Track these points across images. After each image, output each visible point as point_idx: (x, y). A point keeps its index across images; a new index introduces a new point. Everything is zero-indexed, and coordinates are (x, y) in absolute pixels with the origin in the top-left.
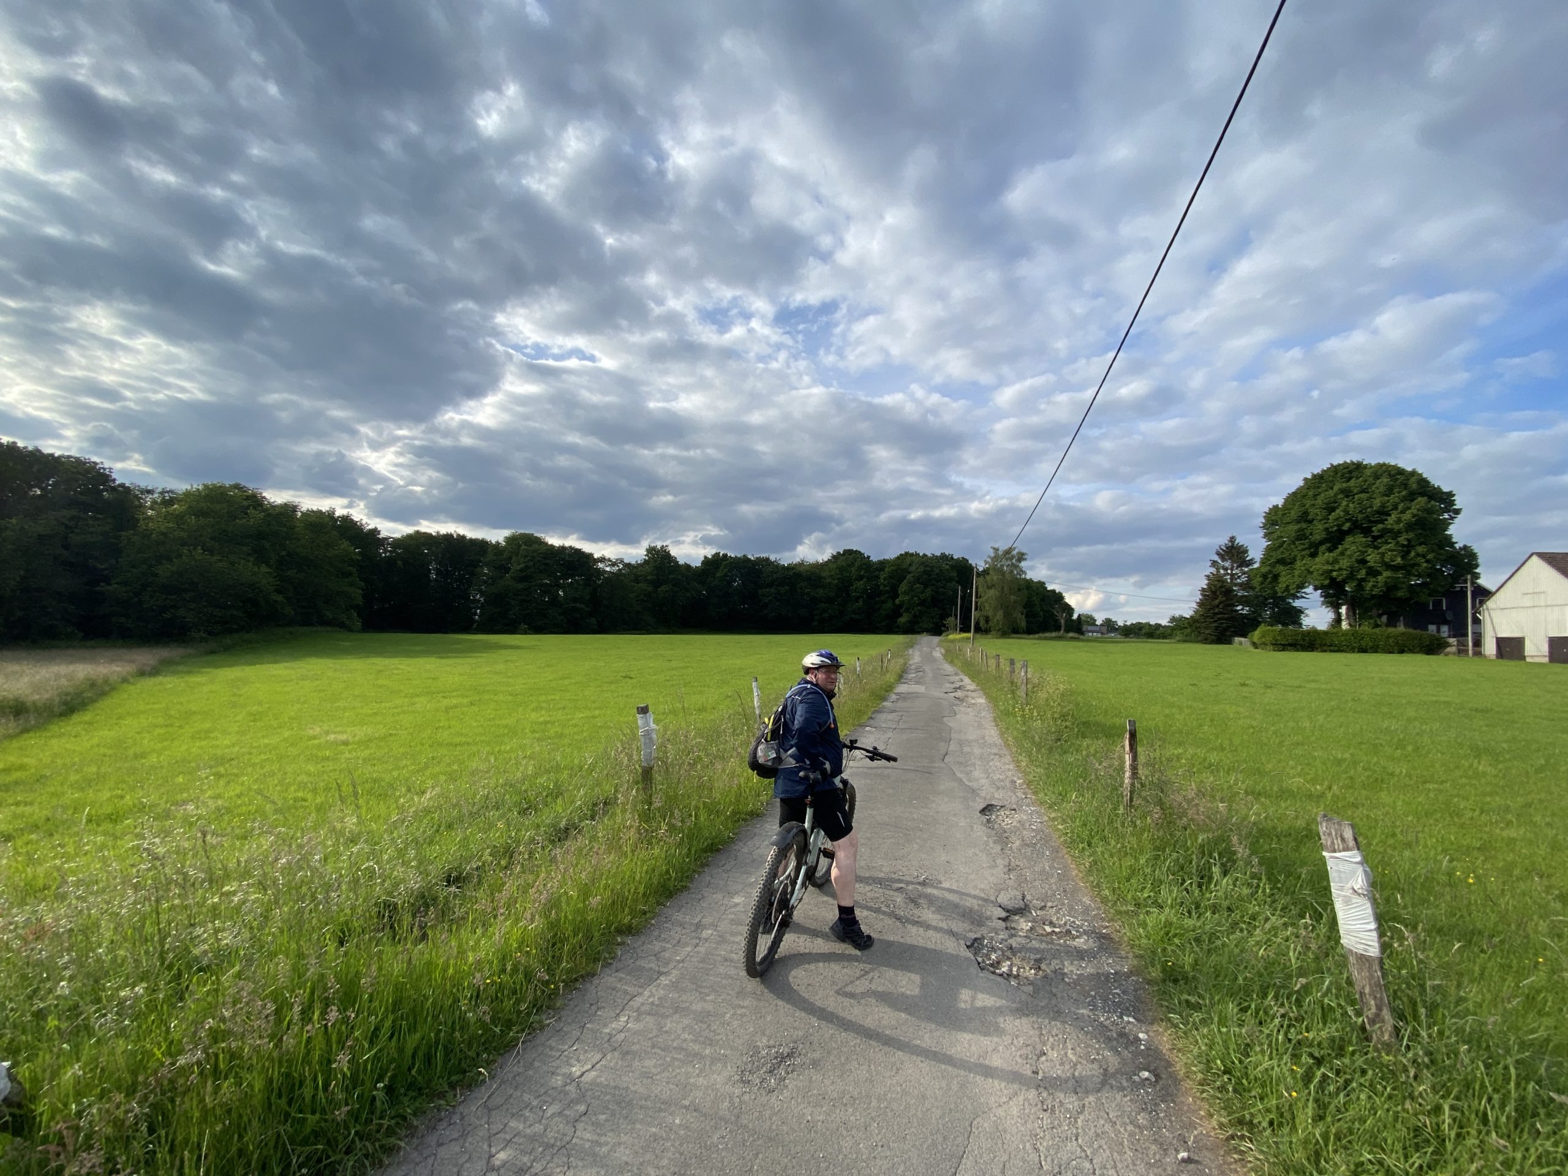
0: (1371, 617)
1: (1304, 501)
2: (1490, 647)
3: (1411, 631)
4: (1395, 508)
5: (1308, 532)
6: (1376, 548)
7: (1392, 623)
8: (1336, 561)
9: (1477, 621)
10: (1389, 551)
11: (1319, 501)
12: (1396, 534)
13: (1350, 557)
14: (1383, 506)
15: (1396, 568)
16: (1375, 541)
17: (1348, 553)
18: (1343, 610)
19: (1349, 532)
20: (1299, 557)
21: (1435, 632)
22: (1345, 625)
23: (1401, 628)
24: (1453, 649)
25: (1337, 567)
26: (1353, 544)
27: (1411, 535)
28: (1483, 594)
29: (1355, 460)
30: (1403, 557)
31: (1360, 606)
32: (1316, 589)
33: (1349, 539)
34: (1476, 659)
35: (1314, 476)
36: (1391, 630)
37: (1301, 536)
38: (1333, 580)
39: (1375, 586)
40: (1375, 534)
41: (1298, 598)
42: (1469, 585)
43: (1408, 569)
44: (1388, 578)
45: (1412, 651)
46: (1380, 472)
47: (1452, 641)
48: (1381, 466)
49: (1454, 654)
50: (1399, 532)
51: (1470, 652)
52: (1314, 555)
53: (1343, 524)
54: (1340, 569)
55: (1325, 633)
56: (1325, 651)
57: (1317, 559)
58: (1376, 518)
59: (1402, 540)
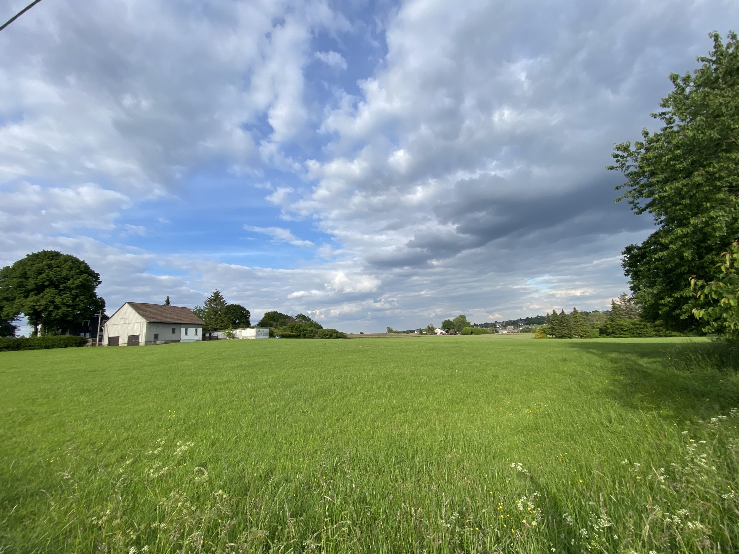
0: (53, 330)
1: (25, 267)
2: (105, 342)
3: (72, 336)
4: (72, 277)
5: (24, 284)
6: (61, 295)
7: (63, 333)
8: (38, 301)
9: (101, 330)
10: (67, 298)
11: (34, 268)
12: (71, 290)
13: (46, 299)
14: (67, 275)
15: (68, 306)
16: (60, 293)
17: (46, 297)
18: (39, 327)
19: (48, 286)
20: (17, 297)
21: (83, 336)
22: (39, 335)
23: (68, 335)
24: (90, 344)
25: (38, 304)
26: (49, 293)
27: (78, 291)
28: (106, 318)
29: (56, 251)
30: (73, 301)
31: (48, 325)
32: (25, 315)
33: (47, 290)
34: (100, 347)
35: (34, 255)
36: (63, 336)
37: (20, 285)
38: (35, 311)
39: (57, 314)
40: (61, 288)
41: (15, 320)
42: (100, 314)
43: (74, 307)
44: (64, 310)
45: (71, 346)
46: (68, 259)
47: (90, 340)
48: (69, 256)
49: (90, 346)
50: (73, 289)
51: (97, 345)
52: (26, 297)
53: (45, 282)
54: (40, 305)
55: (27, 340)
56: (26, 349)
57: (28, 299)
58: (63, 281)
59: (73, 292)
